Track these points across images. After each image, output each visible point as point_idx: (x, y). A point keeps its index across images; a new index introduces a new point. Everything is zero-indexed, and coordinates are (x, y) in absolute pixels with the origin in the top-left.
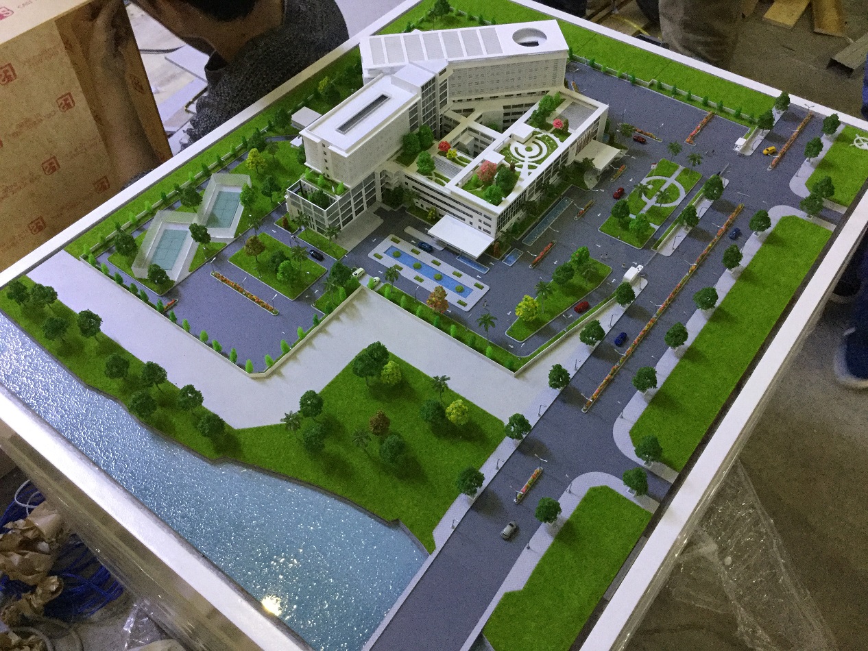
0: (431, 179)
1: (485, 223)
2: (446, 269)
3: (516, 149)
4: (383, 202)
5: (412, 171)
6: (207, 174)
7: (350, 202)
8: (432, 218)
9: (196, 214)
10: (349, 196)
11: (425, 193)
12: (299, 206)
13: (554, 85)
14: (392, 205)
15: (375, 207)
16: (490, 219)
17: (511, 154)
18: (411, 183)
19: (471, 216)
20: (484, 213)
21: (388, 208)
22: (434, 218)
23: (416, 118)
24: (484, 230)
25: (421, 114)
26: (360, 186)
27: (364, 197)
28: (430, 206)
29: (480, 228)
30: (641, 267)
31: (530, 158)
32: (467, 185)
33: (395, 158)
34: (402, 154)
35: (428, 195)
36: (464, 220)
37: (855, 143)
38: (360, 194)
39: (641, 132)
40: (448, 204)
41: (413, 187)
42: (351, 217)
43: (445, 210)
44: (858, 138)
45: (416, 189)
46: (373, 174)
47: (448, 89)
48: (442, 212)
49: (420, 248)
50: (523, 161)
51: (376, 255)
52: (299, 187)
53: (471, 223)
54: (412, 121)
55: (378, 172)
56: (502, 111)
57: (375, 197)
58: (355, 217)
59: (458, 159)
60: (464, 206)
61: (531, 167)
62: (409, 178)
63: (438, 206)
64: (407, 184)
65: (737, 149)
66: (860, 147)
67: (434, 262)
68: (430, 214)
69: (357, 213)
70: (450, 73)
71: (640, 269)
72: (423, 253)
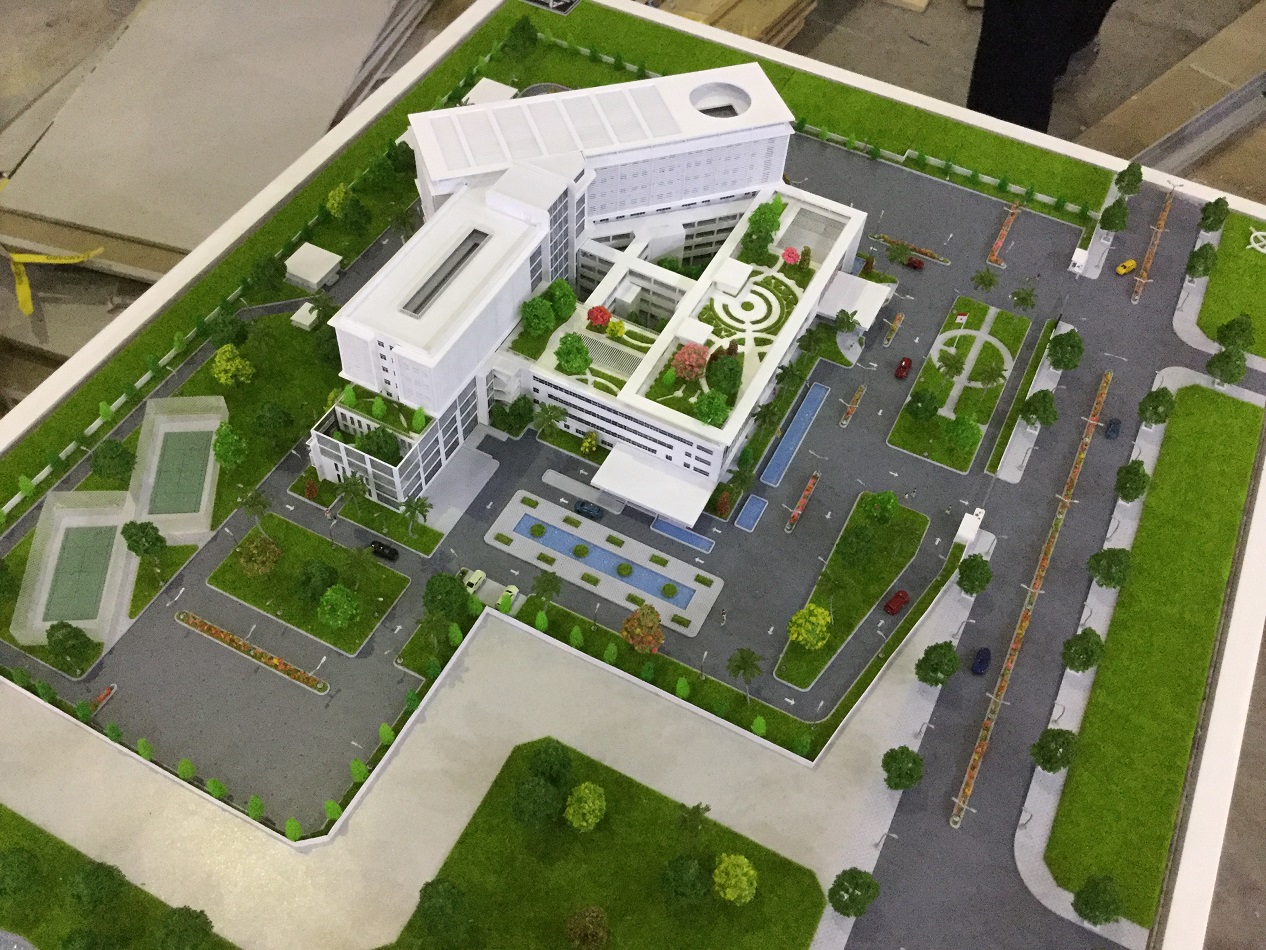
0: (585, 381)
1: (697, 458)
2: (636, 551)
3: (725, 308)
4: (493, 424)
5: (545, 367)
6: (137, 400)
7: (437, 440)
8: (590, 449)
9: (128, 494)
10: (435, 430)
11: (575, 407)
12: (340, 459)
13: (765, 179)
14: (509, 429)
15: (477, 438)
16: (710, 452)
17: (720, 319)
18: (544, 390)
19: (670, 447)
20: (697, 441)
21: (503, 436)
22: (594, 449)
23: (539, 265)
24: (695, 469)
25: (546, 257)
26: (453, 407)
27: (459, 424)
28: (585, 428)
29: (687, 465)
30: (980, 512)
31: (754, 323)
32: (658, 391)
33: (508, 344)
34: (521, 335)
35: (581, 409)
36: (654, 451)
37: (1254, 245)
38: (454, 420)
39: (914, 250)
40: (621, 426)
41: (550, 396)
42: (439, 464)
43: (614, 434)
44: (1256, 234)
45: (556, 399)
46: (474, 382)
47: (586, 205)
48: (608, 438)
49: (578, 512)
50: (744, 331)
51: (499, 538)
52: (332, 419)
53: (669, 458)
54: (533, 272)
55: (482, 375)
56: (683, 232)
57: (475, 420)
58: (444, 463)
59: (625, 337)
60: (656, 429)
61: (760, 342)
62: (542, 381)
63: (602, 429)
64: (536, 390)
65: (1076, 270)
66: (1262, 250)
67: (610, 540)
68: (586, 444)
69: (448, 454)
70: (590, 176)
71: (982, 516)
72: (586, 522)
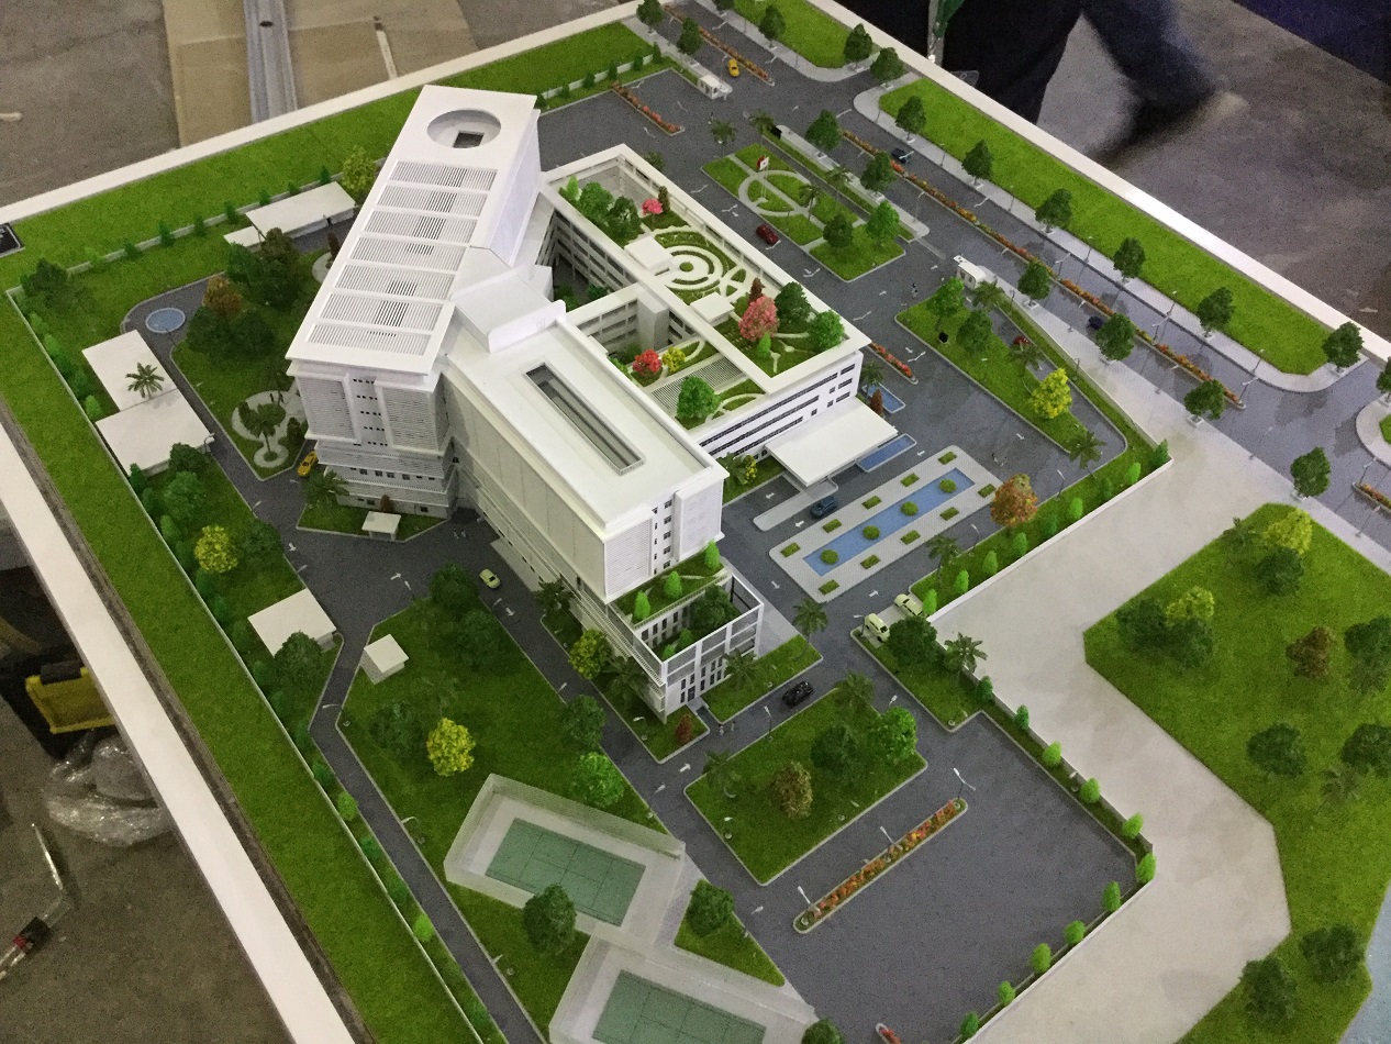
1: (841, 386)
3: (679, 282)
16: (852, 367)
17: (692, 291)
19: (816, 399)
20: (842, 367)
24: (838, 400)
29: (831, 403)
31: (712, 272)
36: (801, 419)
51: (825, 591)
53: (814, 412)
60: (804, 392)
61: (740, 278)
67: (868, 506)
68: (750, 472)
72: (838, 516)
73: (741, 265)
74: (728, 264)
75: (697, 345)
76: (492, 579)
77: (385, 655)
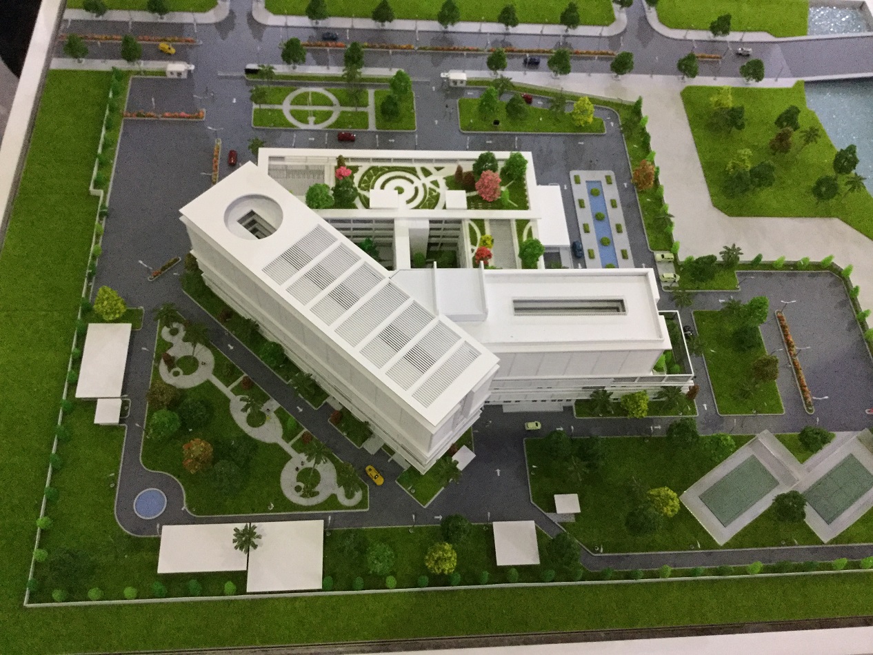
73: (418, 166)
74: (413, 171)
75: (470, 225)
76: (537, 425)
77: (568, 504)
